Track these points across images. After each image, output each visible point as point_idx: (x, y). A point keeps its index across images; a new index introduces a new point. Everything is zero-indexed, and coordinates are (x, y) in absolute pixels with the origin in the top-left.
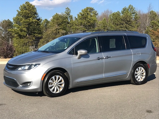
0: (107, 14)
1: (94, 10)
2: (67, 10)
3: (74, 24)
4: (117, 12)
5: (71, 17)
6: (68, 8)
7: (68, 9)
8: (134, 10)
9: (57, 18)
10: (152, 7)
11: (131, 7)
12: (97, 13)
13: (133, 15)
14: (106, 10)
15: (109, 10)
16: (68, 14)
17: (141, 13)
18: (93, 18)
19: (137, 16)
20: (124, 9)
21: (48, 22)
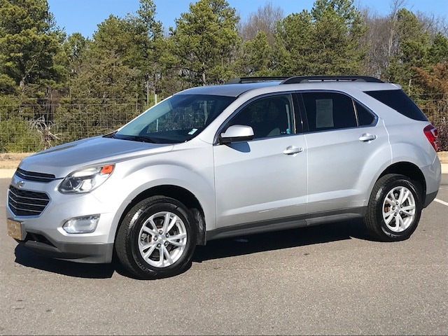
2: (144, 4)
4: (302, 11)
5: (158, 29)
7: (147, 2)
8: (351, 6)
9: (110, 31)
12: (236, 15)
13: (347, 21)
14: (263, 8)
15: (273, 7)
16: (148, 18)
17: (371, 16)
19: (358, 25)
20: (318, 4)
21: (84, 44)
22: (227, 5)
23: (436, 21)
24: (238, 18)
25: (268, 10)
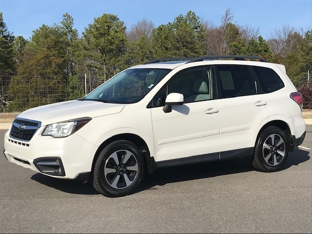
0: (143, 29)
1: (118, 21)
2: (66, 18)
3: (81, 47)
4: (168, 23)
5: (74, 33)
6: (67, 14)
7: (68, 17)
8: (198, 21)
9: (44, 33)
10: (231, 15)
11: (191, 17)
12: (124, 26)
13: (195, 30)
14: (141, 21)
15: (147, 21)
16: (68, 27)
17: (209, 27)
18: (119, 36)
19: (203, 33)
20: (178, 19)
21: (25, 43)
22: (119, 20)
23: (248, 31)
24: (125, 28)
25: (144, 23)
